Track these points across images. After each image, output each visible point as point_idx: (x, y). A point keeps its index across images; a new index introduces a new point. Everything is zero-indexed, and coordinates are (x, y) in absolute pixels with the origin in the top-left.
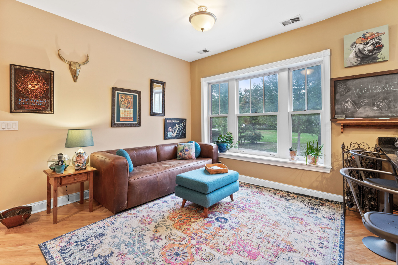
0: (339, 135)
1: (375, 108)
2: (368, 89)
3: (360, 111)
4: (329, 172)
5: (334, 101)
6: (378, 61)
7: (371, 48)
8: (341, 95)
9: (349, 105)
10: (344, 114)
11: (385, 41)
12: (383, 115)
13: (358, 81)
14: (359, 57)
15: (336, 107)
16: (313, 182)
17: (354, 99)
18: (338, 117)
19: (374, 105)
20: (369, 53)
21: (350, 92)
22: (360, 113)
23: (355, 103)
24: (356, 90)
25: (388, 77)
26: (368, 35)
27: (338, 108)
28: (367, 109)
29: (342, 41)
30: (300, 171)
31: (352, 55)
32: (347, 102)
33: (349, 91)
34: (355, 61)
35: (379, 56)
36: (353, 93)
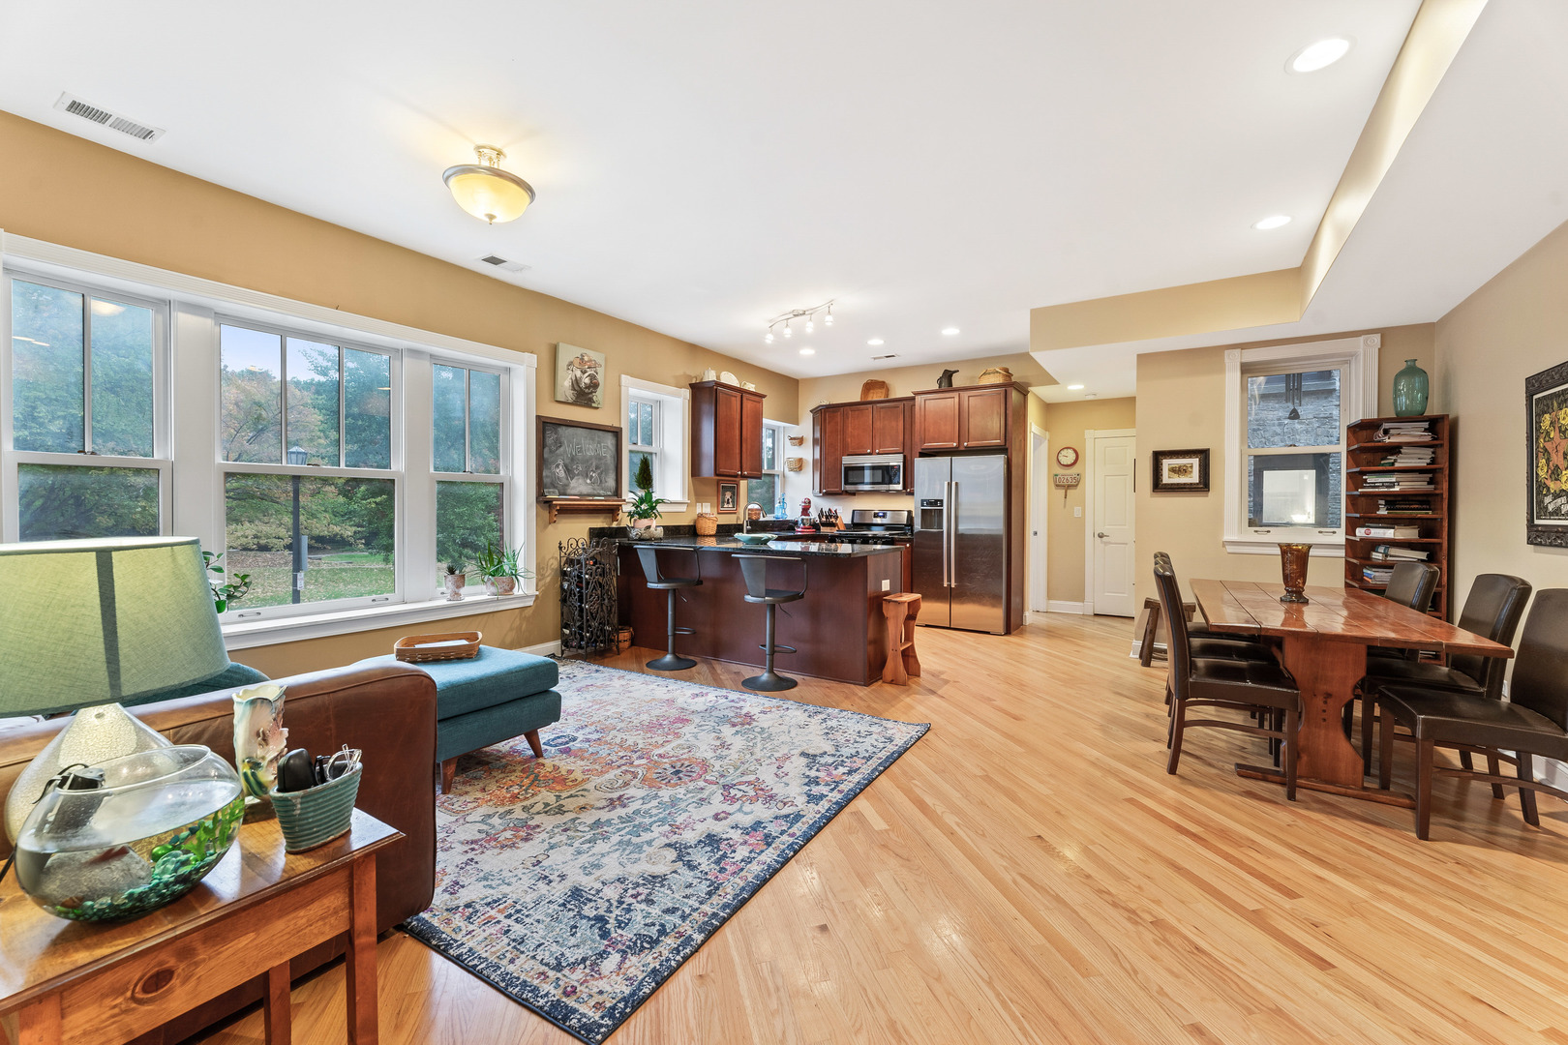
0: (546, 527)
1: (588, 481)
2: (581, 448)
3: (573, 483)
4: (531, 603)
5: (541, 463)
6: (593, 405)
7: (587, 381)
8: (551, 451)
9: (561, 472)
10: (555, 487)
11: (600, 378)
12: (596, 492)
13: (571, 430)
14: (575, 390)
15: (544, 474)
16: (506, 635)
17: (567, 461)
18: (549, 492)
19: (587, 476)
20: (586, 388)
21: (562, 449)
22: (574, 488)
23: (568, 470)
24: (569, 446)
25: (601, 433)
26: (586, 358)
27: (547, 476)
28: (580, 481)
29: (554, 351)
30: (480, 617)
31: (567, 383)
32: (558, 466)
33: (560, 446)
34: (570, 395)
35: (594, 398)
36: (565, 451)
